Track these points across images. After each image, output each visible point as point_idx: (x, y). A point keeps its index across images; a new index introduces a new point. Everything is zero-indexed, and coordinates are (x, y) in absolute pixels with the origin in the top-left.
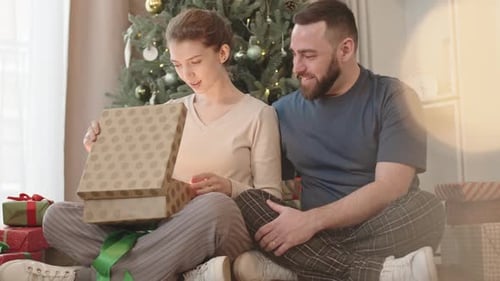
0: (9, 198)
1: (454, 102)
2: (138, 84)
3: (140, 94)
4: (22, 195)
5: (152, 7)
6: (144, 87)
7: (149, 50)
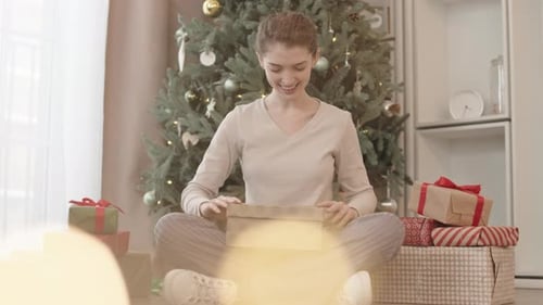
0: (72, 202)
1: (506, 124)
2: (187, 89)
3: (190, 99)
4: (84, 200)
5: (209, 9)
6: (194, 92)
7: (208, 54)
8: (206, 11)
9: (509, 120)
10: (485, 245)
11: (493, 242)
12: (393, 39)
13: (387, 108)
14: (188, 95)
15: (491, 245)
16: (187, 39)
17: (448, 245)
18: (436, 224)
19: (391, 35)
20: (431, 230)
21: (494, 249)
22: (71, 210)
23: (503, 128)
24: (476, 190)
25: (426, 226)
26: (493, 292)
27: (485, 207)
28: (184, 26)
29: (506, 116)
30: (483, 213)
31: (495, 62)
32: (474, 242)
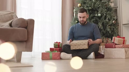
0: (54, 42)
4: (57, 42)
8: (78, 6)
10: (124, 48)
11: (126, 47)
12: (117, 7)
13: (113, 22)
14: (76, 21)
15: (125, 48)
16: (75, 11)
17: (118, 48)
18: (116, 44)
19: (117, 6)
20: (115, 45)
21: (126, 48)
22: (54, 44)
24: (124, 38)
25: (114, 44)
26: (126, 56)
27: (125, 41)
30: (125, 42)
32: (122, 47)
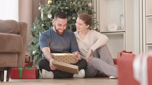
2: (42, 23)
3: (43, 26)
5: (50, 3)
6: (44, 24)
7: (50, 15)
8: (48, 3)
9: (125, 32)
19: (93, 7)
23: (123, 34)
28: (41, 6)
29: (124, 31)
31: (121, 16)
